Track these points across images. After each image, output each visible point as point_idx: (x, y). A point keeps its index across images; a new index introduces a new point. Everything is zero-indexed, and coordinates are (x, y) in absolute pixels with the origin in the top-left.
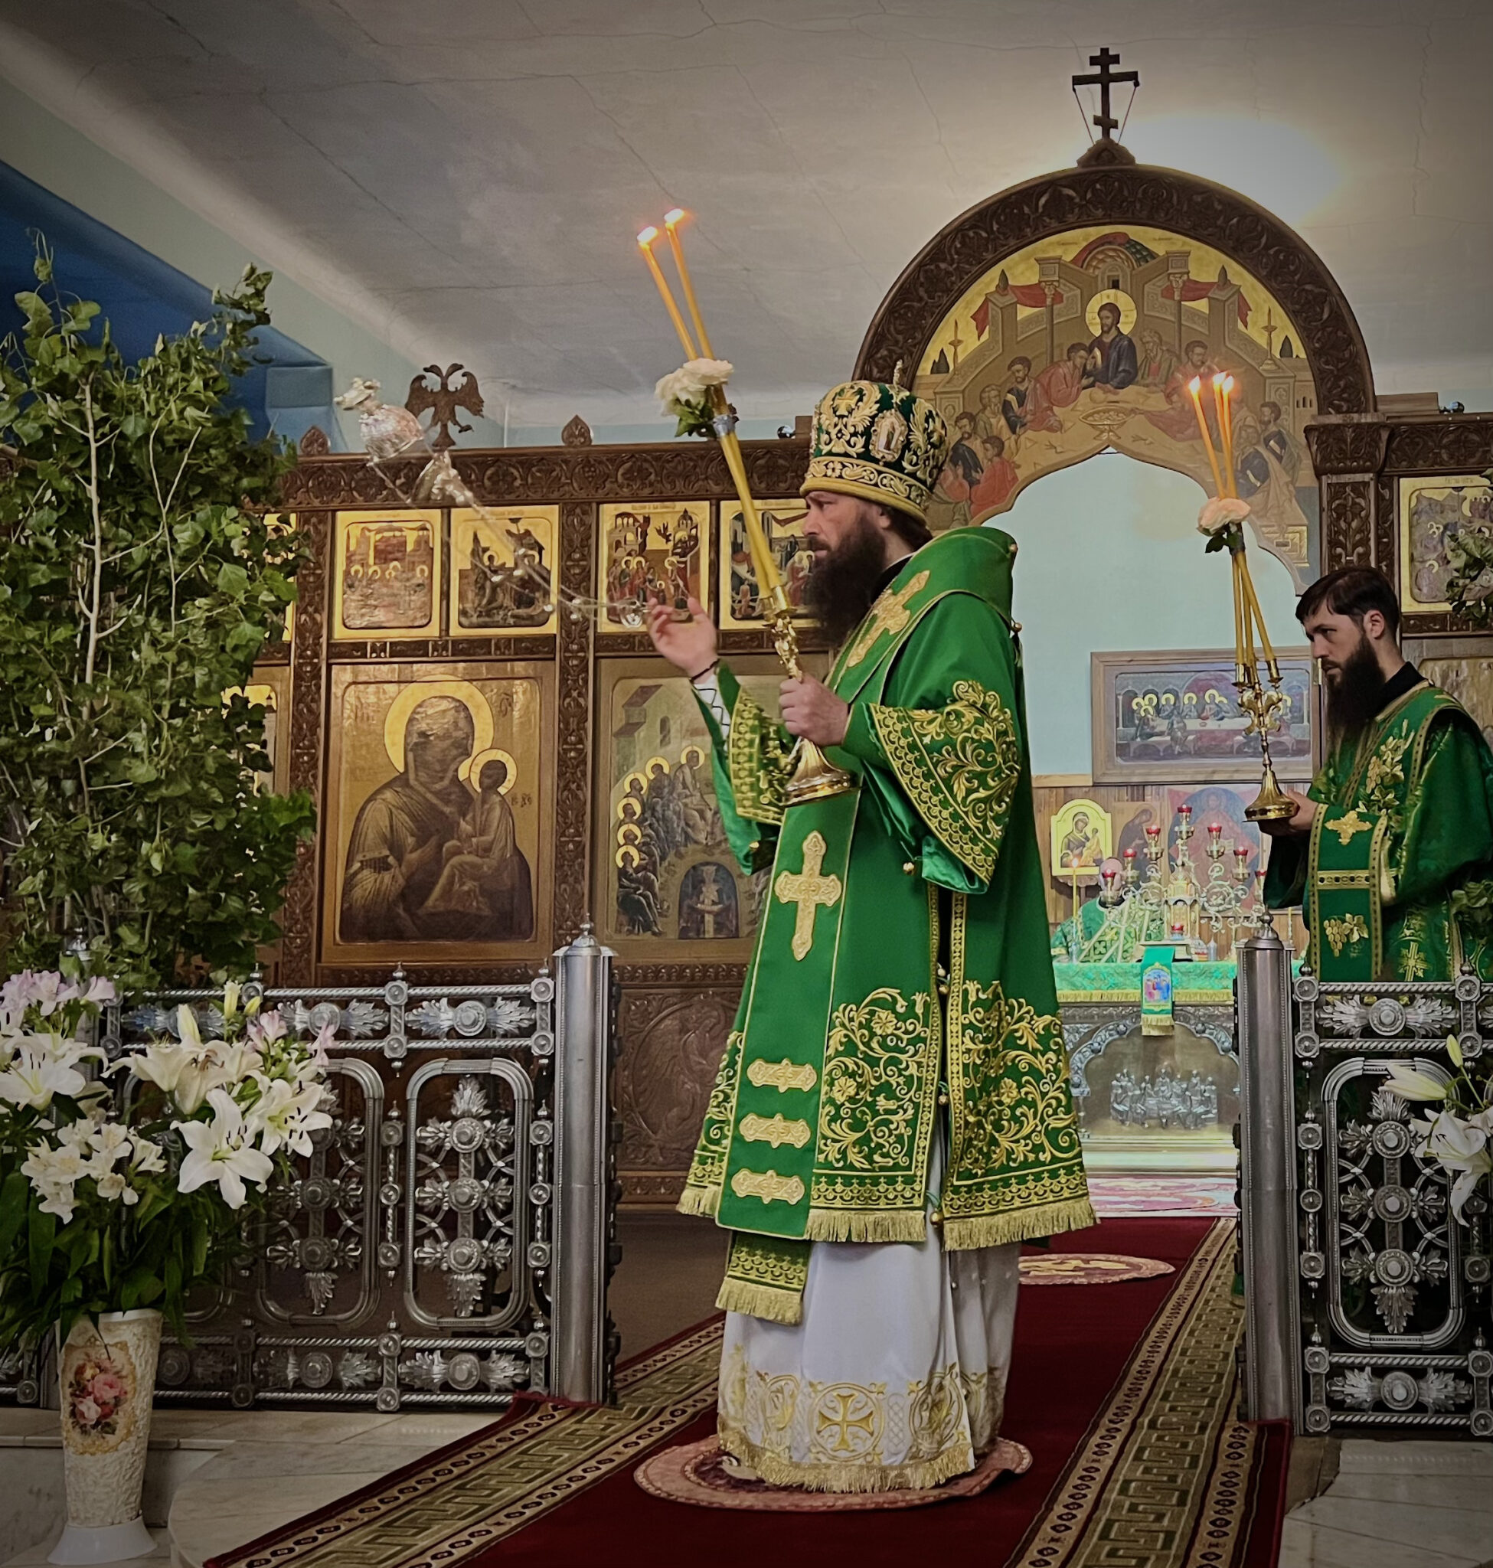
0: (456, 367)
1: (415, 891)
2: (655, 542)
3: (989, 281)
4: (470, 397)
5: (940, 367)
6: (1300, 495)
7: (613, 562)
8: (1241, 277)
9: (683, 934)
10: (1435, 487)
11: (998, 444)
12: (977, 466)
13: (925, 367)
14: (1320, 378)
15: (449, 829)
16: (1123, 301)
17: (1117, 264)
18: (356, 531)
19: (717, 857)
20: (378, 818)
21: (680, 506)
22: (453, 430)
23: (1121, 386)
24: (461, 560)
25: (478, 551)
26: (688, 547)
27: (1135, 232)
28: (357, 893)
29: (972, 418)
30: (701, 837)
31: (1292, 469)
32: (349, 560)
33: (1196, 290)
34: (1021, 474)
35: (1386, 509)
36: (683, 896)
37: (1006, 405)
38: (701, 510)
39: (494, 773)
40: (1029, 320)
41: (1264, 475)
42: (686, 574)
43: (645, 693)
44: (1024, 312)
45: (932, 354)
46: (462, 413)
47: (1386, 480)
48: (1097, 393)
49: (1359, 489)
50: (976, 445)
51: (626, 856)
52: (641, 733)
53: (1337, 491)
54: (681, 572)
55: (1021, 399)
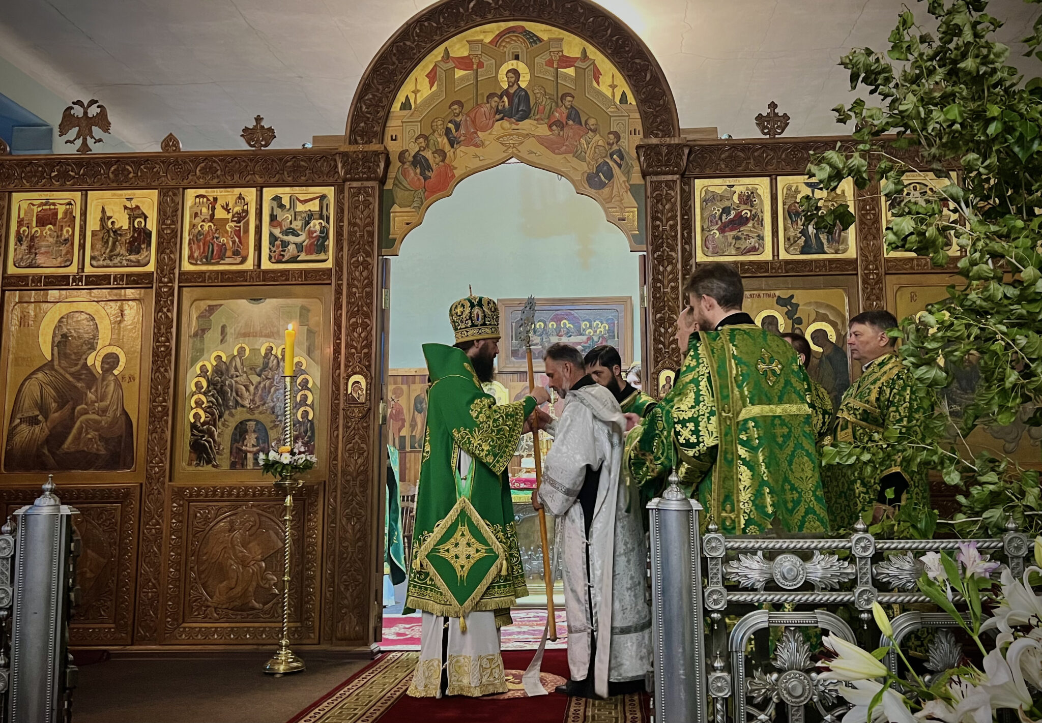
0: (93, 102)
1: (56, 437)
2: (220, 214)
3: (438, 54)
4: (102, 121)
5: (406, 106)
6: (633, 189)
7: (193, 226)
8: (594, 54)
9: (233, 466)
10: (717, 185)
11: (443, 155)
12: (429, 168)
13: (397, 106)
14: (644, 116)
15: (79, 398)
16: (521, 67)
17: (517, 45)
18: (24, 205)
19: (257, 416)
20: (33, 389)
21: (237, 191)
22: (90, 141)
23: (522, 119)
24: (93, 224)
25: (104, 218)
26: (241, 217)
27: (530, 26)
28: (17, 439)
29: (426, 138)
30: (246, 403)
31: (628, 173)
32: (20, 223)
33: (567, 62)
34: (457, 173)
35: (687, 198)
36: (234, 440)
37: (448, 131)
38: (250, 194)
39: (111, 361)
40: (462, 78)
41: (610, 176)
42: (241, 234)
43: (211, 309)
44: (459, 73)
45: (401, 98)
46: (97, 131)
47: (687, 179)
48: (505, 124)
49: (670, 185)
50: (428, 154)
51: (196, 416)
52: (208, 336)
53: (657, 186)
54: (238, 233)
55: (458, 126)
